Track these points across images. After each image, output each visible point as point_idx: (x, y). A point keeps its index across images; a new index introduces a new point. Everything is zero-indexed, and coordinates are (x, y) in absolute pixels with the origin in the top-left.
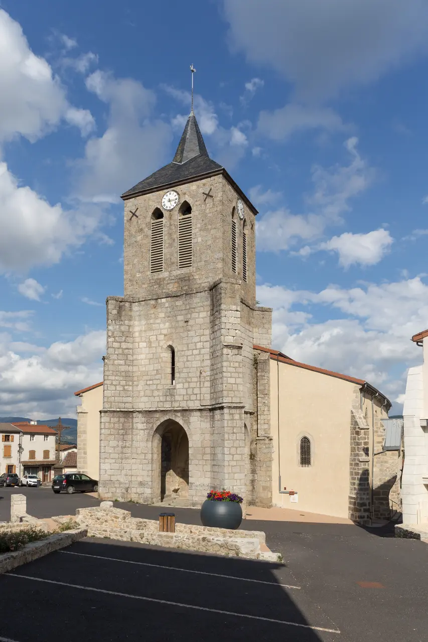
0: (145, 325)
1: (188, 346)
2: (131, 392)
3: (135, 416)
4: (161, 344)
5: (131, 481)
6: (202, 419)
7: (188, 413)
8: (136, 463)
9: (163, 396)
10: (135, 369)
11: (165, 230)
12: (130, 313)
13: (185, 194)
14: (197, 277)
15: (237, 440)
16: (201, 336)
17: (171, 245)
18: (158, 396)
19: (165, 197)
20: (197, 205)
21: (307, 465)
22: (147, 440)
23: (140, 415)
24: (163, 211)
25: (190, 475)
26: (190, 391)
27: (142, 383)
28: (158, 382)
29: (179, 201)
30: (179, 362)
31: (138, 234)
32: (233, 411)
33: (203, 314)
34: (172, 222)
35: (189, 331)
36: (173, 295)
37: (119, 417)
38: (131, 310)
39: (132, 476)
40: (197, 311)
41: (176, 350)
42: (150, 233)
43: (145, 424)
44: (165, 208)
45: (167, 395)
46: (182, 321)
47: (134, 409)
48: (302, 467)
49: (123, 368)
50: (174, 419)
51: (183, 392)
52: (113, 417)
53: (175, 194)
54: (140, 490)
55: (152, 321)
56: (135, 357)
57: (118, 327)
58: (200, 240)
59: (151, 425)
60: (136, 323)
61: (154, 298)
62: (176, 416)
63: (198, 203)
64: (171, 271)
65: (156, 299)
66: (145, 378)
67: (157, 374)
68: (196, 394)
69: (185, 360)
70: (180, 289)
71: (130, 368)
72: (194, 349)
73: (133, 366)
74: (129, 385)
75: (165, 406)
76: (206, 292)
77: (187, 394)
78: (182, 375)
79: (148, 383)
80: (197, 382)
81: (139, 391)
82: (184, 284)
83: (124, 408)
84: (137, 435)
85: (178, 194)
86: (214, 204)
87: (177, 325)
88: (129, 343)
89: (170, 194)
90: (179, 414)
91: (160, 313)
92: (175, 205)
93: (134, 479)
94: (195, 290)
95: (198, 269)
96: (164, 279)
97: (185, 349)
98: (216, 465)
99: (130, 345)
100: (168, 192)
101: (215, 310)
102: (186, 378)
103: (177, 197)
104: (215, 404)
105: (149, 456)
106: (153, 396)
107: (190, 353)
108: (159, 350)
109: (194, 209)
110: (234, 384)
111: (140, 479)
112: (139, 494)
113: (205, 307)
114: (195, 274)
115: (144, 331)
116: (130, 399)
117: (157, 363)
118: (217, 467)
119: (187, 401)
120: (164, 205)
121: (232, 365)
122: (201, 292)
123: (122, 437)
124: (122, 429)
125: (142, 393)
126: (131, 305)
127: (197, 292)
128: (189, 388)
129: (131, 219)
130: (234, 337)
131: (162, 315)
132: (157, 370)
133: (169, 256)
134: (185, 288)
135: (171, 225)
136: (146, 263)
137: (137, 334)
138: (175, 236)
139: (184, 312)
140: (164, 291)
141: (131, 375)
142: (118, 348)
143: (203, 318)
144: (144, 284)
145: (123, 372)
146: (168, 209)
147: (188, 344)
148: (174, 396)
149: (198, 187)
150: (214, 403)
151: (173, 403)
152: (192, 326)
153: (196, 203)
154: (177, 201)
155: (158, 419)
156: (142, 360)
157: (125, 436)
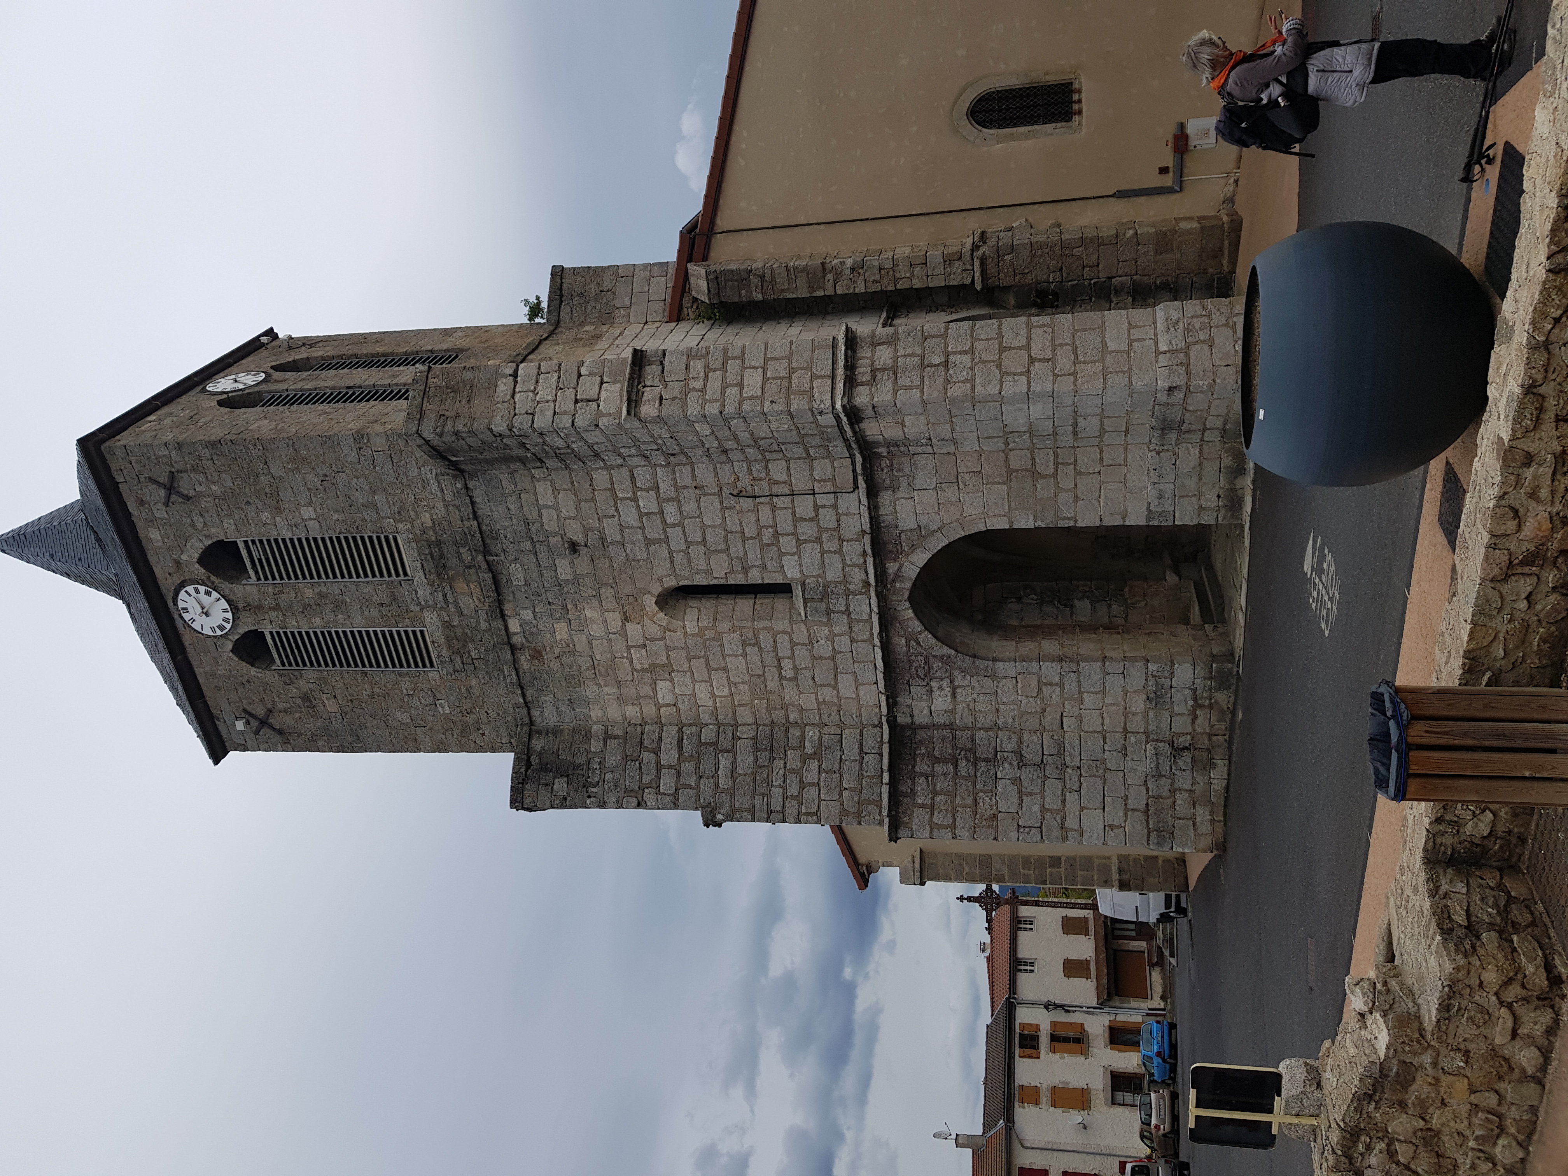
0: (599, 686)
1: (656, 541)
2: (826, 730)
3: (909, 720)
4: (653, 630)
5: (1147, 734)
6: (904, 482)
7: (885, 536)
8: (1080, 718)
9: (829, 624)
10: (745, 716)
11: (295, 624)
12: (566, 736)
13: (178, 563)
14: (426, 518)
15: (972, 351)
16: (616, 499)
17: (339, 606)
18: (831, 638)
19: (196, 626)
20: (205, 524)
21: (1076, 97)
22: (992, 676)
23: (904, 700)
24: (241, 631)
25: (1118, 522)
26: (807, 530)
27: (790, 694)
28: (783, 641)
29: (204, 584)
30: (708, 572)
31: (320, 708)
32: (863, 371)
33: (544, 491)
34: (268, 602)
35: (603, 540)
36: (494, 595)
37: (913, 776)
38: (556, 732)
39: (1126, 731)
40: (535, 513)
41: (671, 582)
42: (310, 673)
43: (934, 684)
44: (228, 626)
45: (828, 608)
46: (572, 563)
47: (884, 719)
48: (1080, 112)
49: (745, 761)
50: (908, 585)
51: (811, 552)
52: (914, 793)
53: (182, 595)
54: (1181, 702)
55: (584, 662)
56: (706, 718)
57: (609, 776)
58: (308, 512)
59: (937, 665)
60: (595, 713)
61: (509, 656)
62: (898, 576)
63: (199, 522)
64: (419, 604)
65: (513, 648)
66: (773, 684)
67: (757, 644)
68: (817, 508)
69: (701, 549)
70: (473, 571)
71: (745, 732)
72: (664, 521)
73: (736, 725)
74: (803, 738)
75: (866, 617)
76: (471, 484)
77: (818, 540)
78: (753, 557)
79: (789, 674)
80: (774, 508)
81: (821, 704)
82: (453, 561)
83: (881, 755)
84: (973, 713)
85: (182, 585)
86: (194, 469)
87: (588, 581)
88: (660, 739)
89: (186, 610)
90: (892, 567)
91: (554, 637)
92: (215, 595)
93: (1136, 724)
94: (467, 524)
95: (400, 514)
96: (447, 625)
97: (666, 553)
98: (1075, 424)
99: (670, 734)
100: (182, 618)
101: (521, 453)
102: (762, 546)
103: (190, 589)
104: (846, 440)
105: (1050, 670)
106: (833, 658)
107: (675, 534)
108: (676, 639)
109: (217, 533)
110: (765, 372)
111: (1138, 703)
112: (1197, 705)
113: (520, 487)
114: (417, 523)
115: (619, 687)
116: (850, 737)
117: (722, 646)
118: (1080, 420)
119: (841, 541)
120: (221, 628)
121: (699, 384)
122: (473, 503)
123: (982, 766)
124: (956, 767)
125: (828, 694)
126: (539, 732)
127: (476, 517)
128: (795, 534)
129: (280, 732)
130: (602, 383)
131: (562, 630)
132: (744, 644)
133: (374, 613)
134: (467, 557)
135: (277, 607)
136: (405, 685)
137: (632, 711)
138: (309, 593)
139: (544, 557)
140: (484, 625)
141: (768, 730)
142: (679, 773)
143: (556, 492)
144: (469, 690)
145: (756, 759)
146: (229, 615)
147: (648, 542)
148: (826, 585)
149: (152, 521)
150: (840, 443)
151: (852, 587)
152: (587, 530)
153: (200, 526)
154: (202, 589)
155: (912, 638)
156: (713, 694)
157: (981, 753)
